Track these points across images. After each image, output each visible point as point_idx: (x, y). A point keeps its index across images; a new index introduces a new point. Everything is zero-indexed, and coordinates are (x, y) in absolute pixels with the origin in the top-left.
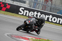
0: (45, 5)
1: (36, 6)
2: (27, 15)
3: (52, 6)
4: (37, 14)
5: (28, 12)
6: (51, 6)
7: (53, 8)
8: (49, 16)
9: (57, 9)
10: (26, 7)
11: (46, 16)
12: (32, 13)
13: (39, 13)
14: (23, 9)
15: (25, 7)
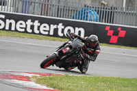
0: (47, 4)
1: (29, 7)
2: (13, 28)
3: (60, 5)
4: (32, 23)
5: (13, 22)
6: (58, 5)
7: (62, 8)
8: (58, 25)
9: (71, 9)
10: (8, 12)
11: (52, 26)
12: (21, 24)
13: (37, 22)
14: (3, 17)
15: (6, 12)
